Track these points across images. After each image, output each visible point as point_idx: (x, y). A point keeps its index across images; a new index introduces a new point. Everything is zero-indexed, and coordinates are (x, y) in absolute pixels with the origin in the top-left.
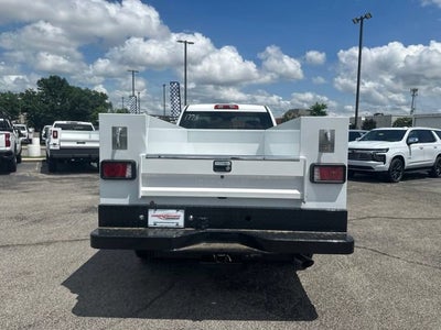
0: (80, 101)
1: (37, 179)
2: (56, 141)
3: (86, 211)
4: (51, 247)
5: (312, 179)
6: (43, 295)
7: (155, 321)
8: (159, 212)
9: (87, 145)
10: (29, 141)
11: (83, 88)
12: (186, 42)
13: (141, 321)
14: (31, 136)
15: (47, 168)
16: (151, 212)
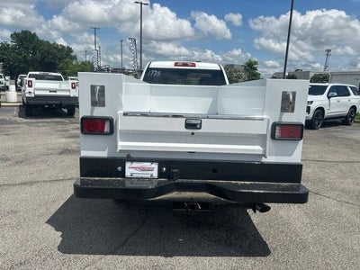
0: (48, 53)
1: (15, 122)
2: (31, 90)
3: (61, 153)
4: (35, 186)
5: (273, 137)
6: (30, 233)
7: (132, 257)
8: (135, 164)
9: (59, 93)
10: (6, 88)
11: (52, 43)
12: (141, 3)
13: (120, 258)
14: (8, 84)
15: (24, 113)
16: (128, 165)
